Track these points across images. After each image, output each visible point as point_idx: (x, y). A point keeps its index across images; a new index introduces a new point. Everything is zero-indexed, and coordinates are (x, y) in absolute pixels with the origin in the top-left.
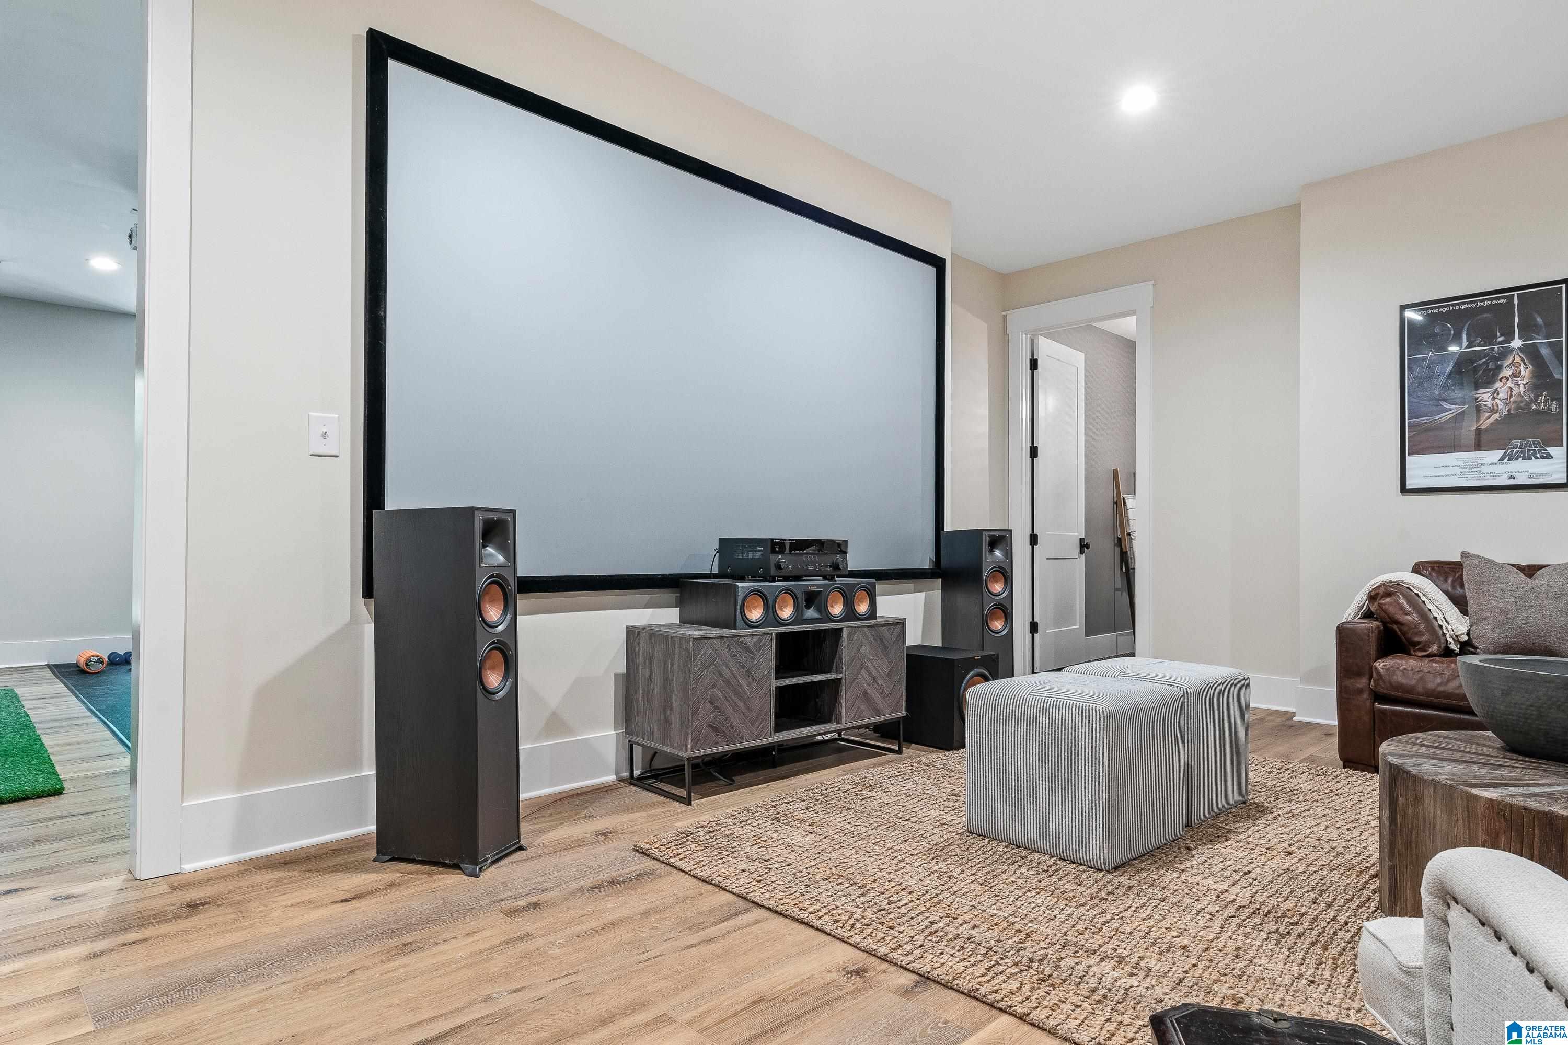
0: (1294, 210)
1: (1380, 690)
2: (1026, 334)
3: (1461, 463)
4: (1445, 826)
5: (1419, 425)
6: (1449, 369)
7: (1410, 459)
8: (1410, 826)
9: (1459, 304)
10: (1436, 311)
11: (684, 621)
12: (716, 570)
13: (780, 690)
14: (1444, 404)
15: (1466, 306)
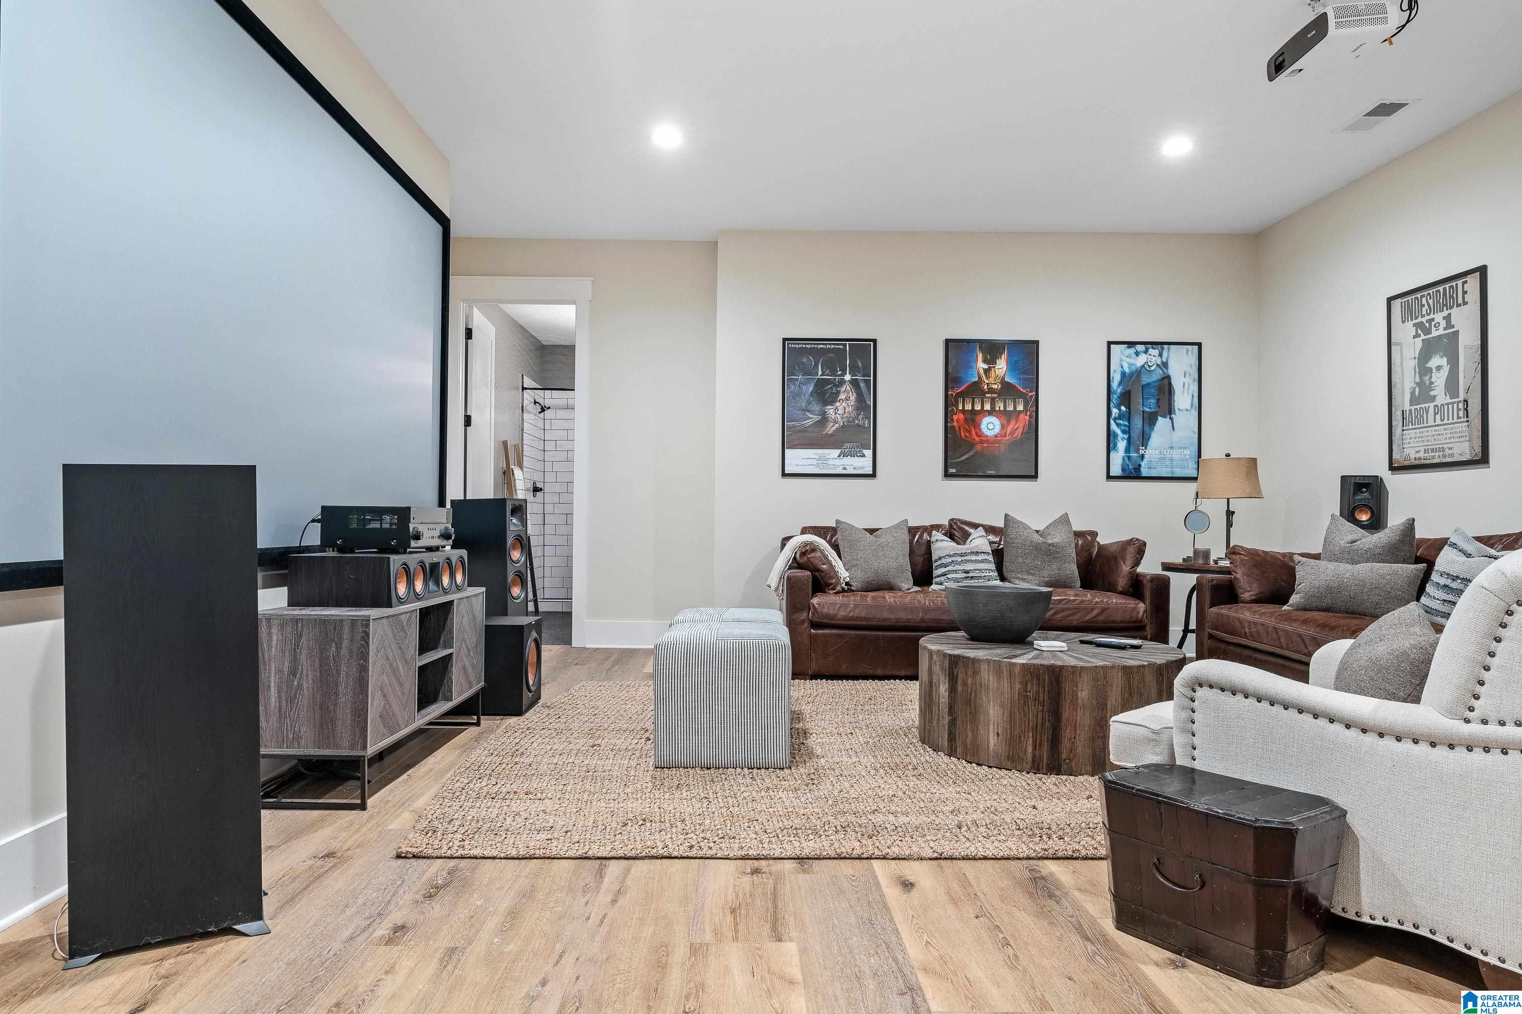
0: (713, 246)
1: (815, 620)
2: (463, 302)
3: (817, 457)
4: (996, 685)
5: (793, 427)
6: (811, 389)
7: (787, 451)
8: (969, 691)
9: (817, 344)
10: (804, 346)
11: (292, 603)
12: (318, 542)
13: (422, 669)
14: (808, 414)
15: (821, 346)
